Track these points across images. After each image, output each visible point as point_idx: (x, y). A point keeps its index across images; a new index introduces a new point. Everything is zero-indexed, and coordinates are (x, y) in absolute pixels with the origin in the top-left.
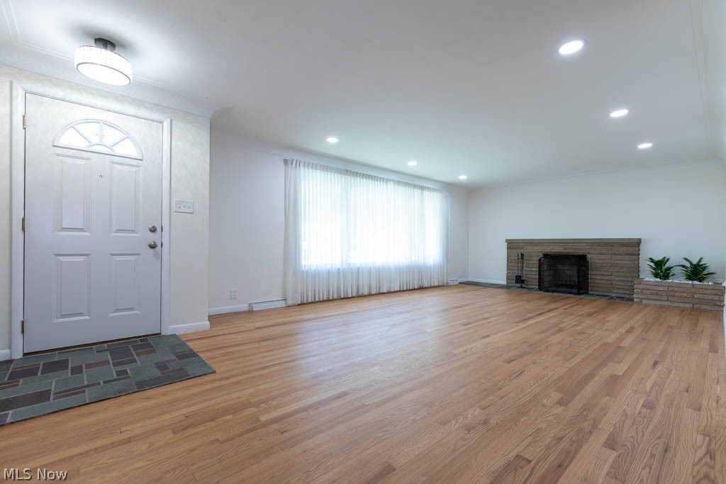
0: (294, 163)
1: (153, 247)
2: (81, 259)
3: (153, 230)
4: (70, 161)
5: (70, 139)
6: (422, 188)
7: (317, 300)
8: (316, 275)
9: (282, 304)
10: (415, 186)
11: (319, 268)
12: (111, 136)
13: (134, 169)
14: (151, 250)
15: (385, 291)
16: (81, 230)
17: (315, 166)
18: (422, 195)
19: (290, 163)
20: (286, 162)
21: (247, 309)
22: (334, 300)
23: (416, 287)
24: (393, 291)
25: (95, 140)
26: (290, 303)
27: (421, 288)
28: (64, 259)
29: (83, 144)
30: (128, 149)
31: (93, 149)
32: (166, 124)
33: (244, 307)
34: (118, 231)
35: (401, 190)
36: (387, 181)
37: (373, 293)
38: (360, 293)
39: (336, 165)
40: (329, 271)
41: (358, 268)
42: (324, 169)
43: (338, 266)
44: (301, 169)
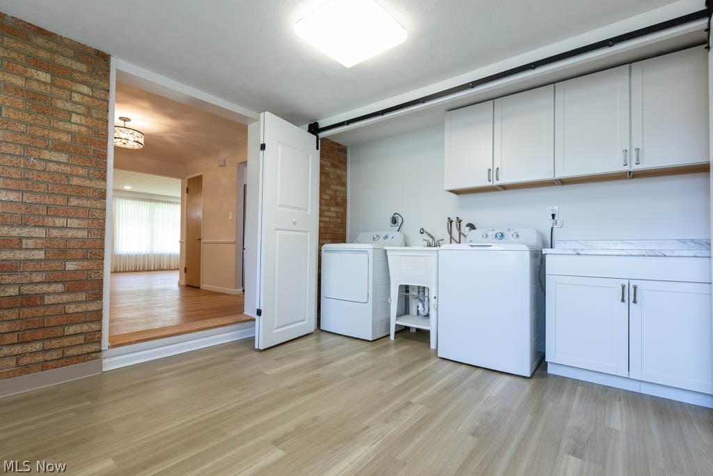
39: (144, 197)
40: (137, 255)
41: (160, 255)
42: (135, 199)
43: (144, 252)
44: (118, 200)
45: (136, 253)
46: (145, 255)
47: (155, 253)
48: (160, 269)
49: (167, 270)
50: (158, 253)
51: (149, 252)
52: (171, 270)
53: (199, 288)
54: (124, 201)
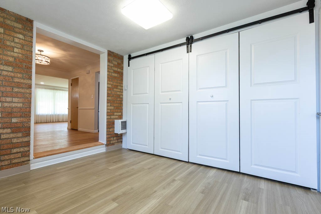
22: (48, 122)
40: (47, 115)
41: (58, 115)
42: (46, 88)
46: (51, 115)
48: (59, 122)
53: (77, 130)
54: (40, 89)
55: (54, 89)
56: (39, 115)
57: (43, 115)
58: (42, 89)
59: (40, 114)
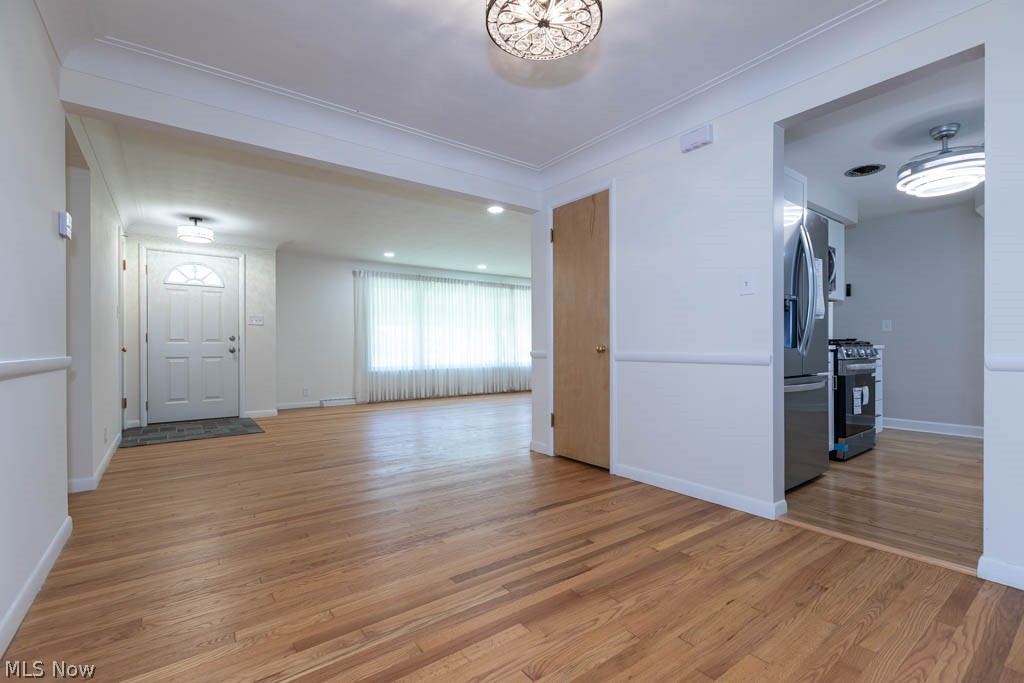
0: (362, 275)
1: (232, 351)
2: (182, 361)
3: (233, 339)
4: (175, 293)
5: (175, 278)
6: (512, 287)
7: (387, 399)
8: (387, 376)
9: (353, 402)
10: (503, 285)
11: (389, 369)
12: (202, 272)
13: (218, 294)
14: (231, 354)
15: (466, 393)
16: (182, 340)
17: (383, 275)
18: (512, 293)
19: (358, 274)
20: (354, 273)
21: (318, 405)
22: (405, 400)
23: (505, 390)
24: (474, 393)
25: (191, 276)
26: (359, 400)
27: (513, 392)
28: (172, 361)
29: (182, 280)
30: (214, 280)
31: (189, 283)
32: (241, 259)
33: (316, 403)
34: (208, 340)
35: (485, 292)
36: (467, 282)
37: (450, 394)
38: (436, 394)
39: (408, 272)
40: (400, 372)
41: (433, 370)
42: (394, 276)
43: (410, 368)
44: (370, 278)
45: (399, 368)
46: (411, 371)
47: (426, 368)
48: (435, 397)
49: (443, 397)
50: (431, 368)
51: (417, 368)
52: (449, 397)
53: (608, 470)
54: (379, 279)
55: (418, 278)
56: (376, 373)
57: (389, 373)
58: (384, 280)
59: (382, 370)
